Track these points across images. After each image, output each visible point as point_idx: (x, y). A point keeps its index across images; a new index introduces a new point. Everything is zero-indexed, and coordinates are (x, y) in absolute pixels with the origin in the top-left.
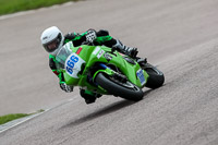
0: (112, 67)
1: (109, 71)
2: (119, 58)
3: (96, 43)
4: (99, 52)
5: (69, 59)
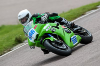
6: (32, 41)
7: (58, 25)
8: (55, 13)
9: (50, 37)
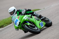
1: (29, 24)
4: (26, 17)
5: (15, 20)
6: (17, 26)
7: (31, 16)
8: (30, 9)
9: (27, 23)
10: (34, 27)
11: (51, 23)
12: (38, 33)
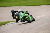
0: (28, 17)
1: (27, 18)
2: (29, 16)
3: (26, 13)
4: (26, 15)
5: (21, 15)
10: (29, 19)
11: (35, 20)
12: (31, 22)
